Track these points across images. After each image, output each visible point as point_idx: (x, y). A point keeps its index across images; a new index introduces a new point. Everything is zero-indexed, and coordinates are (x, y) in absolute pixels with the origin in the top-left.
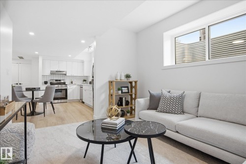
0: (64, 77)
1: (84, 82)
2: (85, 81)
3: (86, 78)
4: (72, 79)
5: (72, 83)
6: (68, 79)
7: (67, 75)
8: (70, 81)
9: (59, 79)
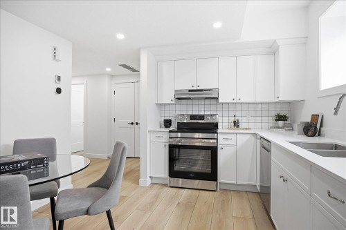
0: (213, 107)
1: (281, 123)
2: (281, 118)
3: (286, 107)
4: (238, 114)
5: (236, 124)
6: (226, 113)
7: (220, 100)
8: (232, 119)
9: (202, 113)
